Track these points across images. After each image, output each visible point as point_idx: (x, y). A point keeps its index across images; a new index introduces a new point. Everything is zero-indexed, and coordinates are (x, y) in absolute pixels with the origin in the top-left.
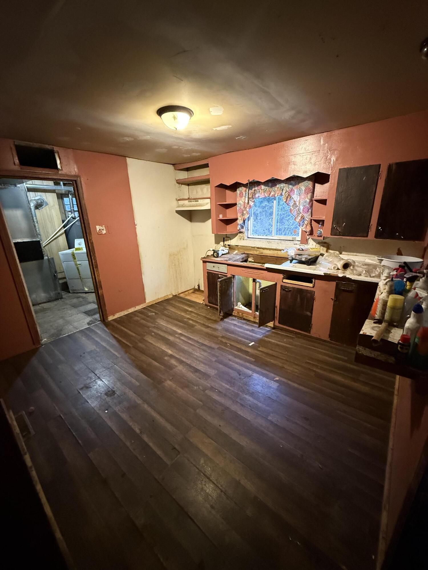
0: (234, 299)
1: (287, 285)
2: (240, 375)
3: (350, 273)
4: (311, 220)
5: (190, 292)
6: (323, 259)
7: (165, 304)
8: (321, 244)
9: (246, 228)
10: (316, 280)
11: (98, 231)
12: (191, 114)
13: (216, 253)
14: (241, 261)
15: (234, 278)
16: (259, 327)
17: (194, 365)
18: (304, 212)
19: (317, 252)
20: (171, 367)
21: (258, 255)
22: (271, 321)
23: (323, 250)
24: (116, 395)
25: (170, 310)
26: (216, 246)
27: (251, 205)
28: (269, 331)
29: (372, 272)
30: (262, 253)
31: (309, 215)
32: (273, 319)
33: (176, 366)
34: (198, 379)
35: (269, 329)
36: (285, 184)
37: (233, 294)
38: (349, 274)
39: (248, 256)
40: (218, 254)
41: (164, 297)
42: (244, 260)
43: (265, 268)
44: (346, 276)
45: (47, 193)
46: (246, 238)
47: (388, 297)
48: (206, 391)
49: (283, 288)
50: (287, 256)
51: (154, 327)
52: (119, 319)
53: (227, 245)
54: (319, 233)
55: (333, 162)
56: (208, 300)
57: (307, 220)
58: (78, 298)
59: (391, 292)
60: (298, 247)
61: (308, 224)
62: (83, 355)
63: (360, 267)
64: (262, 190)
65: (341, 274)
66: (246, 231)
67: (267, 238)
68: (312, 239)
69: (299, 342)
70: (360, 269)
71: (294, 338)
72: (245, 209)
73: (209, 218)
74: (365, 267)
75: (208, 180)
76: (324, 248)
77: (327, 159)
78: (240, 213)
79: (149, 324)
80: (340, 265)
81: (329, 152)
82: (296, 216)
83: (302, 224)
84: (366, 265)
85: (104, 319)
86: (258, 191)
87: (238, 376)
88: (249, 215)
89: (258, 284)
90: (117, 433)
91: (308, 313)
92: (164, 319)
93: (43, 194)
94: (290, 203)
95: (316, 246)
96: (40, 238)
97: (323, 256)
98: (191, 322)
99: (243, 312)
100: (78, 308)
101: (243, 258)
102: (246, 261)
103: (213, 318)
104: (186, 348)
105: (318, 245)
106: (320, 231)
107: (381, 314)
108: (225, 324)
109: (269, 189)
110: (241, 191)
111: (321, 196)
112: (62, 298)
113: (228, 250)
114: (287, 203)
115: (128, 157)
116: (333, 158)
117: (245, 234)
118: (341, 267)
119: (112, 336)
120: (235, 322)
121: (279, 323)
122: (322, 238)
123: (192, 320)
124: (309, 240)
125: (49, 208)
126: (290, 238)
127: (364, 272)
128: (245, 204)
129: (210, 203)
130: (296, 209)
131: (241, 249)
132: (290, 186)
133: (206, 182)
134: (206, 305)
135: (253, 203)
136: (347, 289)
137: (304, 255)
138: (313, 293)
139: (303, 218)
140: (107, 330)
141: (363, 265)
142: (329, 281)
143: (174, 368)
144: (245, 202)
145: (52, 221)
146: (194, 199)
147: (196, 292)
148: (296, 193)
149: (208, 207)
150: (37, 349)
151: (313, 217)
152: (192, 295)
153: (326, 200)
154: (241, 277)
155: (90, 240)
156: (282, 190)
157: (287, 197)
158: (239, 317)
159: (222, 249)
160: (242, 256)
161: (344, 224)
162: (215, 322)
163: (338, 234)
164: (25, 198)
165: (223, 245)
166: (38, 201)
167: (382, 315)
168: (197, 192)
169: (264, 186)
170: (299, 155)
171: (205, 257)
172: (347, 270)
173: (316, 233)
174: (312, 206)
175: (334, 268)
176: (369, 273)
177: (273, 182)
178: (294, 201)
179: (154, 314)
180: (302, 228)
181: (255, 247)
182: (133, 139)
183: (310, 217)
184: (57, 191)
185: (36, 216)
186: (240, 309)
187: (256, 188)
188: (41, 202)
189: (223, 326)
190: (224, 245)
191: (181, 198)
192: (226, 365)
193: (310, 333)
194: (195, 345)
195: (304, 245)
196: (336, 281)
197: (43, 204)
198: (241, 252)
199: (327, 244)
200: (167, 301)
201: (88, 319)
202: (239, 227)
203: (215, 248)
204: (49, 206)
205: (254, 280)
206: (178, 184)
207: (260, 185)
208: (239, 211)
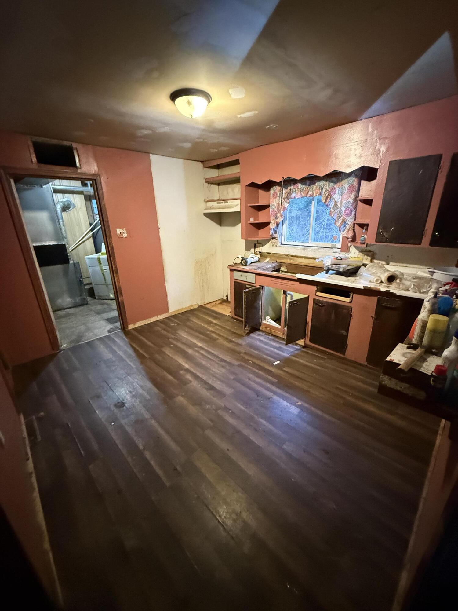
0: (262, 312)
1: (321, 299)
2: (258, 396)
3: (395, 287)
4: (354, 224)
5: (217, 303)
6: (364, 269)
7: (189, 315)
8: (365, 253)
9: (280, 234)
10: (354, 295)
11: (119, 234)
12: (209, 99)
13: (244, 261)
14: (272, 270)
15: (262, 289)
16: (287, 344)
17: (210, 382)
18: (346, 214)
19: (358, 261)
20: (185, 383)
21: (292, 264)
22: (301, 338)
23: (366, 260)
24: (125, 407)
25: (193, 321)
26: (245, 253)
27: (286, 206)
28: (297, 350)
29: (423, 287)
30: (297, 262)
31: (352, 218)
32: (304, 337)
33: (191, 382)
34: (212, 397)
35: (298, 348)
36: (325, 182)
37: (261, 307)
38: (394, 289)
39: (281, 264)
40: (246, 262)
41: (189, 307)
42: (275, 269)
43: (297, 279)
44: (390, 291)
45: (74, 195)
46: (279, 244)
47: (428, 317)
48: (219, 411)
49: (316, 302)
50: (323, 266)
51: (174, 339)
52: (139, 328)
53: (259, 252)
54: (362, 240)
55: (383, 153)
56: (235, 312)
57: (349, 224)
58: (103, 304)
59: (432, 311)
60: (337, 255)
61: (351, 229)
62: (98, 363)
63: (409, 280)
64: (298, 189)
65: (384, 288)
66: (279, 236)
67: (302, 245)
68: (355, 247)
69: (331, 364)
70: (407, 283)
71: (325, 359)
72: (278, 212)
73: (239, 222)
74: (416, 281)
75: (239, 178)
76: (368, 257)
77: (375, 149)
78: (273, 216)
79: (170, 335)
80: (384, 277)
81: (378, 141)
82: (337, 219)
83: (343, 229)
84: (417, 278)
85: (124, 328)
86: (294, 190)
87: (256, 396)
88: (283, 218)
89: (289, 297)
90: (120, 447)
91: (344, 332)
92: (185, 331)
93: (70, 196)
94: (331, 204)
95: (358, 255)
96: (67, 242)
97: (365, 267)
98: (214, 335)
99: (272, 327)
100: (102, 315)
101: (274, 267)
102: (278, 270)
103: (238, 332)
104: (204, 363)
105: (361, 254)
106: (363, 238)
107: (419, 337)
108: (250, 340)
109: (307, 188)
110: (275, 190)
111: (367, 196)
112: (87, 304)
113: (258, 257)
114: (327, 204)
115: (151, 153)
116: (383, 149)
117: (278, 240)
118: (385, 281)
119: (129, 346)
120: (261, 338)
121: (310, 341)
122: (365, 246)
123: (215, 333)
124: (351, 247)
125: (77, 211)
126: (329, 245)
127: (412, 286)
128: (279, 205)
129: (240, 205)
130: (337, 211)
131: (273, 256)
132: (331, 184)
133: (236, 181)
134: (232, 318)
135: (288, 204)
136: (391, 306)
137: (342, 265)
138: (350, 309)
139: (344, 222)
140: (126, 339)
141: (414, 278)
142: (370, 296)
143: (188, 383)
144: (279, 203)
145: (79, 225)
146: (223, 201)
147: (225, 304)
148: (337, 192)
149: (237, 209)
150: (55, 355)
151: (356, 220)
152: (219, 306)
153: (371, 200)
154: (272, 289)
155: (110, 243)
156: (322, 189)
157: (327, 198)
158: (267, 332)
159: (252, 256)
160: (273, 265)
161: (392, 228)
162: (240, 336)
163: (384, 240)
164: (50, 200)
165: (254, 253)
166: (65, 203)
167: (420, 339)
168: (228, 193)
169: (301, 184)
170: (342, 146)
171: (232, 265)
172: (393, 284)
173: (360, 239)
174: (356, 208)
175: (377, 280)
176: (418, 288)
177: (311, 180)
178: (335, 202)
179: (176, 324)
180: (343, 233)
181: (288, 255)
182: (151, 132)
183: (353, 220)
184: (85, 193)
185: (62, 219)
186: (268, 323)
187: (292, 187)
188: (69, 204)
189: (247, 341)
190: (255, 251)
191: (209, 199)
192: (244, 384)
193: (344, 354)
194: (214, 360)
195: (345, 253)
196: (378, 296)
197: (70, 205)
198: (273, 260)
199: (372, 253)
200: (191, 312)
201: (109, 327)
202: (271, 232)
203: (244, 256)
204: (76, 209)
205: (285, 292)
206: (207, 184)
207: (296, 183)
208: (272, 213)
